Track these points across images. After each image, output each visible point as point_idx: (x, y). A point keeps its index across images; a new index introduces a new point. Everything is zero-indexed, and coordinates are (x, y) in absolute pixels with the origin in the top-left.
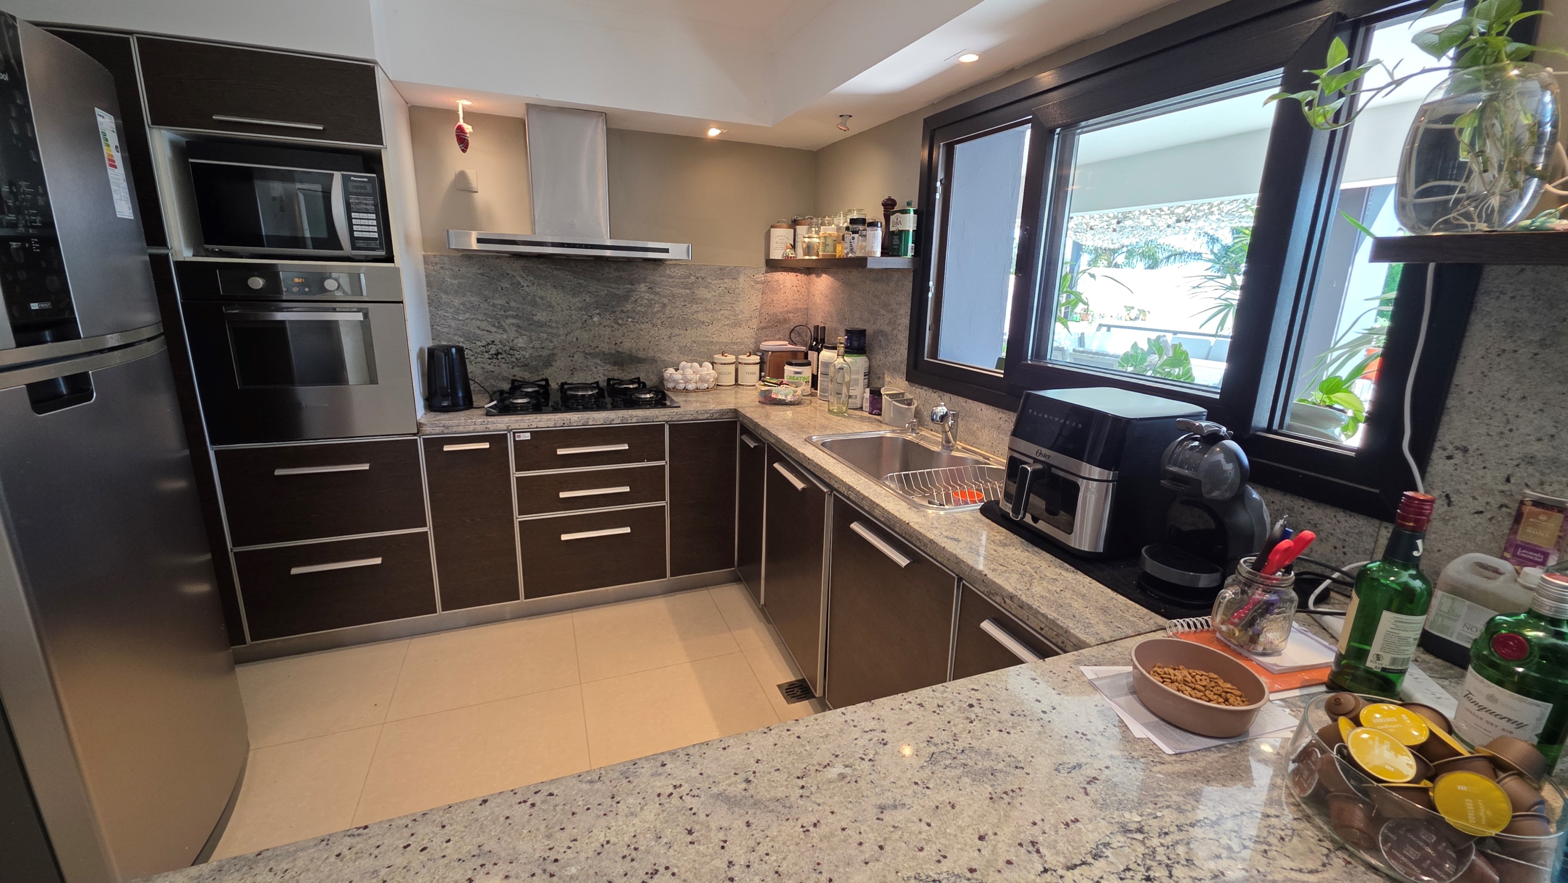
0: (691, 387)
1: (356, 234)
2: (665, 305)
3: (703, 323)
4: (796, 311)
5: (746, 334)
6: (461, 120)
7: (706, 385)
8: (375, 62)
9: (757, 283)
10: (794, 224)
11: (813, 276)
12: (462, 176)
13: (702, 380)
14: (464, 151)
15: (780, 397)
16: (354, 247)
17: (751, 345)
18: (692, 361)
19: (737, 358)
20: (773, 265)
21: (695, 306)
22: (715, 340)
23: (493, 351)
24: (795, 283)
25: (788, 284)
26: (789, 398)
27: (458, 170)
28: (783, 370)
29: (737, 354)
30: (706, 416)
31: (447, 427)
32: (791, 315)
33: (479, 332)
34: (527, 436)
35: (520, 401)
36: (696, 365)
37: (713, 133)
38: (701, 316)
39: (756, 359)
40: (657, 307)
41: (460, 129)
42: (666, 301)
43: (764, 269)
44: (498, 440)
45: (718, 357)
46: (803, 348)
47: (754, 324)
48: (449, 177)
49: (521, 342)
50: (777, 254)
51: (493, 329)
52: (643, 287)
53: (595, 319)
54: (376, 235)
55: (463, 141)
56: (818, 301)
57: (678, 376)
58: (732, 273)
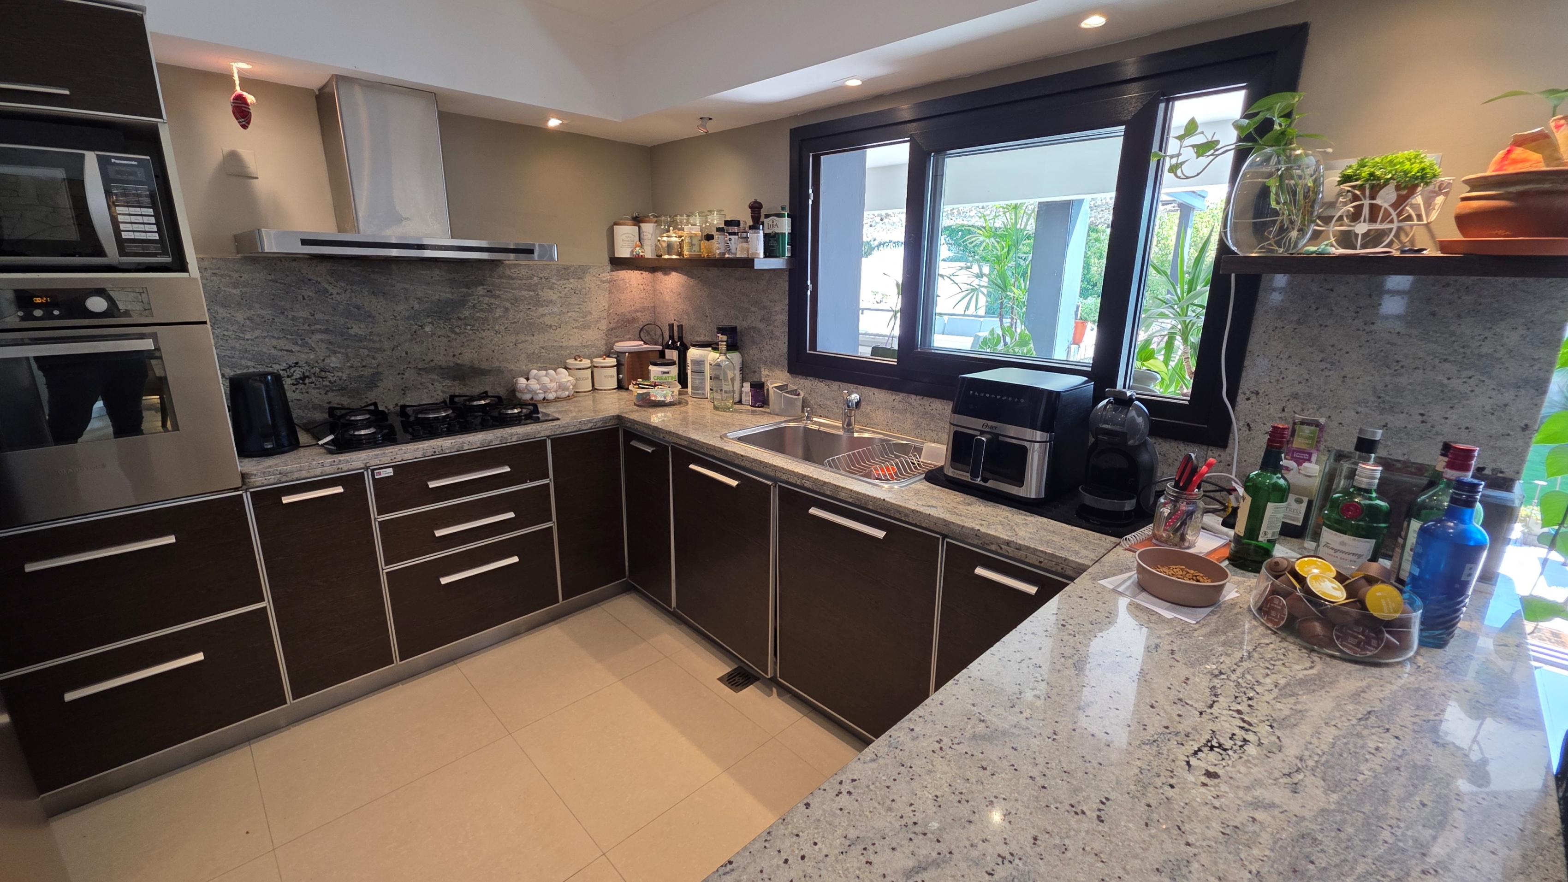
0: (551, 396)
1: (125, 235)
2: (507, 310)
3: (551, 326)
4: (643, 309)
5: (595, 336)
6: (238, 88)
7: (567, 393)
8: (143, 9)
9: (603, 282)
10: (637, 221)
11: (659, 275)
12: (233, 158)
13: (562, 387)
14: (245, 127)
15: (660, 398)
16: (122, 252)
17: (601, 346)
18: (546, 369)
19: (592, 362)
20: (618, 263)
21: (540, 309)
22: (564, 344)
23: (297, 375)
24: (641, 281)
25: (634, 283)
26: (669, 399)
27: (227, 149)
28: (648, 372)
29: (590, 357)
30: (590, 425)
31: (286, 474)
32: (639, 314)
33: (273, 351)
34: (389, 472)
35: (363, 432)
36: (551, 372)
37: (553, 123)
38: (548, 320)
39: (613, 361)
40: (499, 312)
41: (240, 99)
42: (508, 305)
43: (609, 267)
44: (353, 481)
45: (571, 361)
46: (660, 348)
47: (604, 325)
48: (214, 158)
49: (334, 361)
50: (623, 251)
51: (296, 348)
52: (480, 290)
53: (428, 329)
54: (156, 236)
55: (242, 113)
56: (667, 299)
57: (534, 384)
58: (580, 272)
